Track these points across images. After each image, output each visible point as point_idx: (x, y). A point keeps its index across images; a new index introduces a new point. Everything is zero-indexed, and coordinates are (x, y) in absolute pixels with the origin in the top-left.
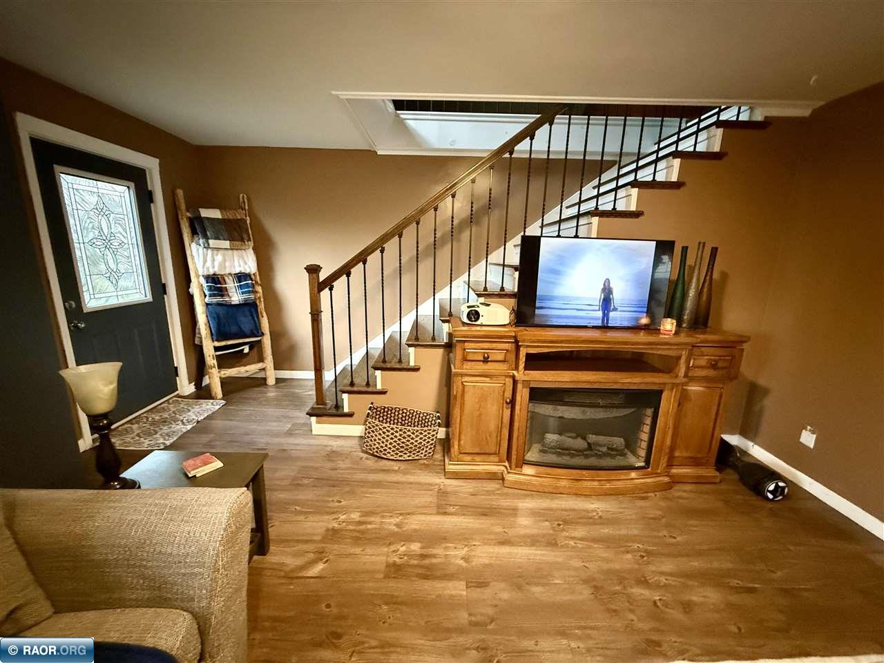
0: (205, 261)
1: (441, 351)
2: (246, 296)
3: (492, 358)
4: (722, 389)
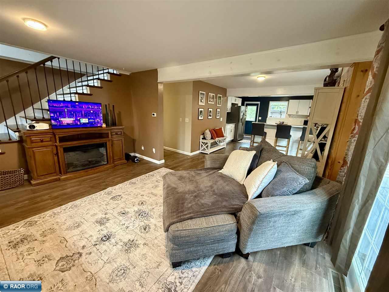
1: (16, 144)
3: (44, 140)
4: (122, 140)
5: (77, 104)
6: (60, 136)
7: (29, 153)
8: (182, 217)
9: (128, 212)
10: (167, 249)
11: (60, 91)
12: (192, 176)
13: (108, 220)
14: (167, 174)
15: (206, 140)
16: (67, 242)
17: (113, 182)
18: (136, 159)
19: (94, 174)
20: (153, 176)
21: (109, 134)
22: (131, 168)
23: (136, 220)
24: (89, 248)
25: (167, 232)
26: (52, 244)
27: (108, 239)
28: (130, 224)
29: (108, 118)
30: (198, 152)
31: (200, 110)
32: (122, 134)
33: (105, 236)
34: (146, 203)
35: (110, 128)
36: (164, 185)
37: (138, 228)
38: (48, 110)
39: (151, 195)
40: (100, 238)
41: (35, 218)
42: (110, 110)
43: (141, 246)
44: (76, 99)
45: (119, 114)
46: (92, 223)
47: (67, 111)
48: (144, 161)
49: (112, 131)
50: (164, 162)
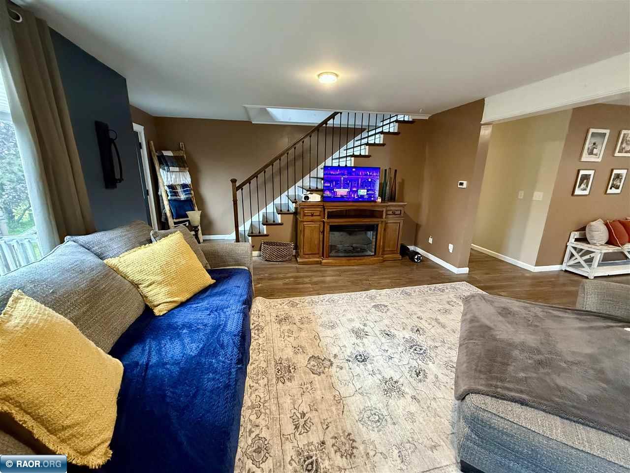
0: (167, 178)
1: (292, 215)
2: (187, 196)
3: (314, 214)
4: (400, 223)
5: (354, 170)
6: (329, 210)
7: (300, 227)
8: (499, 390)
9: (394, 336)
10: (454, 431)
11: (336, 155)
12: (536, 316)
13: (367, 335)
14: (473, 296)
15: (589, 243)
16: (320, 341)
17: (379, 283)
18: (416, 257)
19: (357, 265)
20: (443, 291)
21: (384, 212)
22: (408, 269)
23: (404, 352)
24: (341, 361)
25: (461, 401)
26: (307, 335)
27: (363, 361)
28: (395, 354)
29: (386, 190)
30: (556, 268)
31: (582, 172)
32: (402, 215)
33: (360, 355)
34: (425, 332)
35: (386, 204)
36: (464, 314)
37: (407, 367)
38: (322, 179)
39: (434, 323)
40: (355, 354)
41: (296, 299)
42: (391, 178)
43: (408, 397)
44: (351, 164)
45: (402, 184)
46: (347, 329)
47: (343, 180)
48: (429, 262)
49: (388, 208)
50: (467, 272)
